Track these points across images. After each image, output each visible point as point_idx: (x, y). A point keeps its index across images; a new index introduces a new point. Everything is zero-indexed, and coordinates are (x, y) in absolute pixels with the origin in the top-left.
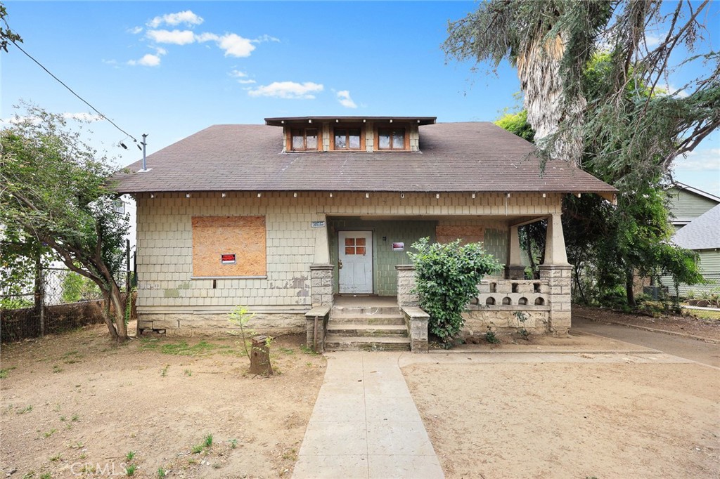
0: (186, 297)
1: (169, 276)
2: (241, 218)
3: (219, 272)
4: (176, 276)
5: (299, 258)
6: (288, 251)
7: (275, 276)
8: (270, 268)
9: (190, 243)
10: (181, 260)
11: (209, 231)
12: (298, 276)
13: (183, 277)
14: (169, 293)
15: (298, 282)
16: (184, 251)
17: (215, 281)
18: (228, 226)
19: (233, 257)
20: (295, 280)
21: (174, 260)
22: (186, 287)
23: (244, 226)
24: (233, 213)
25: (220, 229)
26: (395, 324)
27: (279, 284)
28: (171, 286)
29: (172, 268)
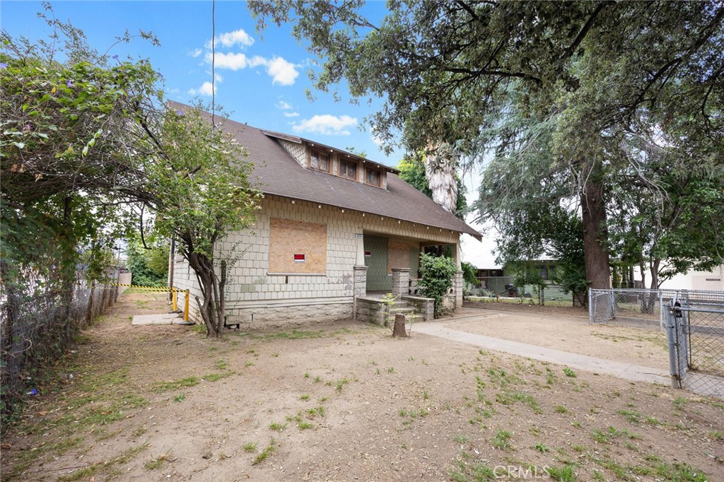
0: (262, 292)
1: (246, 272)
2: (310, 224)
3: (292, 269)
4: (253, 272)
5: (347, 260)
6: (340, 254)
7: (332, 273)
8: (329, 267)
9: (267, 241)
10: (259, 256)
11: (285, 233)
12: (346, 274)
13: (260, 272)
14: (246, 288)
15: (346, 278)
16: (263, 249)
17: (287, 277)
18: (300, 229)
19: (302, 257)
20: (344, 277)
21: (253, 256)
22: (262, 282)
23: (312, 231)
24: (304, 219)
25: (294, 232)
26: (404, 307)
27: (334, 280)
28: (249, 281)
29: (250, 264)
